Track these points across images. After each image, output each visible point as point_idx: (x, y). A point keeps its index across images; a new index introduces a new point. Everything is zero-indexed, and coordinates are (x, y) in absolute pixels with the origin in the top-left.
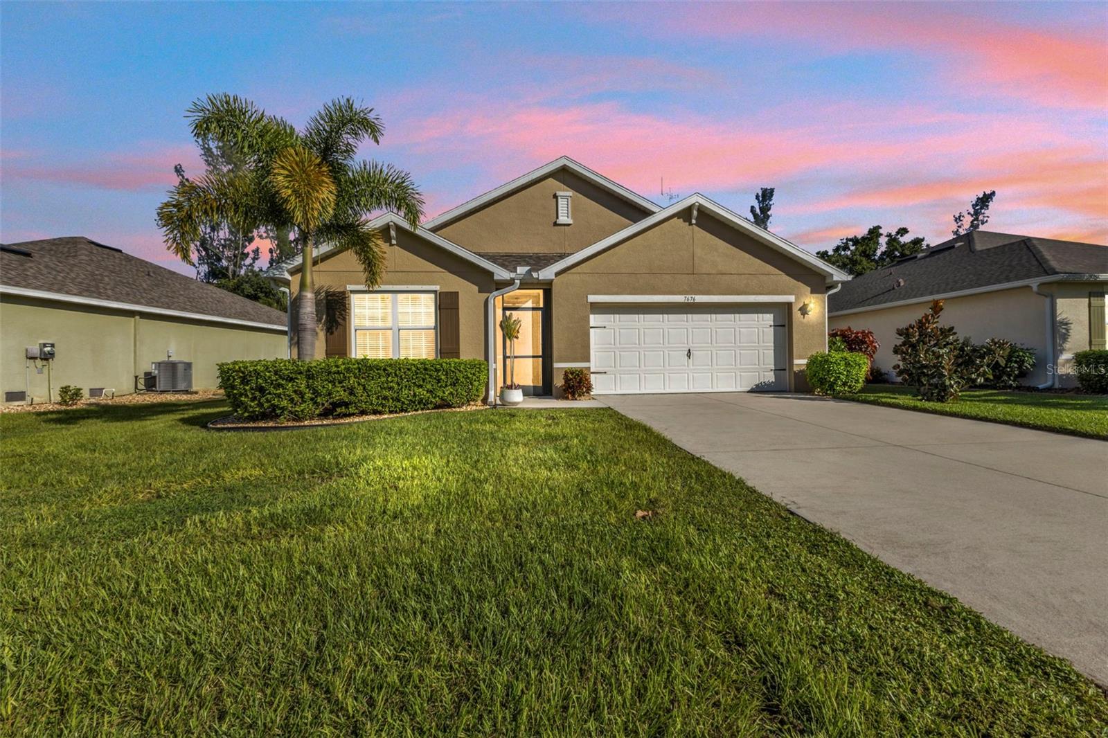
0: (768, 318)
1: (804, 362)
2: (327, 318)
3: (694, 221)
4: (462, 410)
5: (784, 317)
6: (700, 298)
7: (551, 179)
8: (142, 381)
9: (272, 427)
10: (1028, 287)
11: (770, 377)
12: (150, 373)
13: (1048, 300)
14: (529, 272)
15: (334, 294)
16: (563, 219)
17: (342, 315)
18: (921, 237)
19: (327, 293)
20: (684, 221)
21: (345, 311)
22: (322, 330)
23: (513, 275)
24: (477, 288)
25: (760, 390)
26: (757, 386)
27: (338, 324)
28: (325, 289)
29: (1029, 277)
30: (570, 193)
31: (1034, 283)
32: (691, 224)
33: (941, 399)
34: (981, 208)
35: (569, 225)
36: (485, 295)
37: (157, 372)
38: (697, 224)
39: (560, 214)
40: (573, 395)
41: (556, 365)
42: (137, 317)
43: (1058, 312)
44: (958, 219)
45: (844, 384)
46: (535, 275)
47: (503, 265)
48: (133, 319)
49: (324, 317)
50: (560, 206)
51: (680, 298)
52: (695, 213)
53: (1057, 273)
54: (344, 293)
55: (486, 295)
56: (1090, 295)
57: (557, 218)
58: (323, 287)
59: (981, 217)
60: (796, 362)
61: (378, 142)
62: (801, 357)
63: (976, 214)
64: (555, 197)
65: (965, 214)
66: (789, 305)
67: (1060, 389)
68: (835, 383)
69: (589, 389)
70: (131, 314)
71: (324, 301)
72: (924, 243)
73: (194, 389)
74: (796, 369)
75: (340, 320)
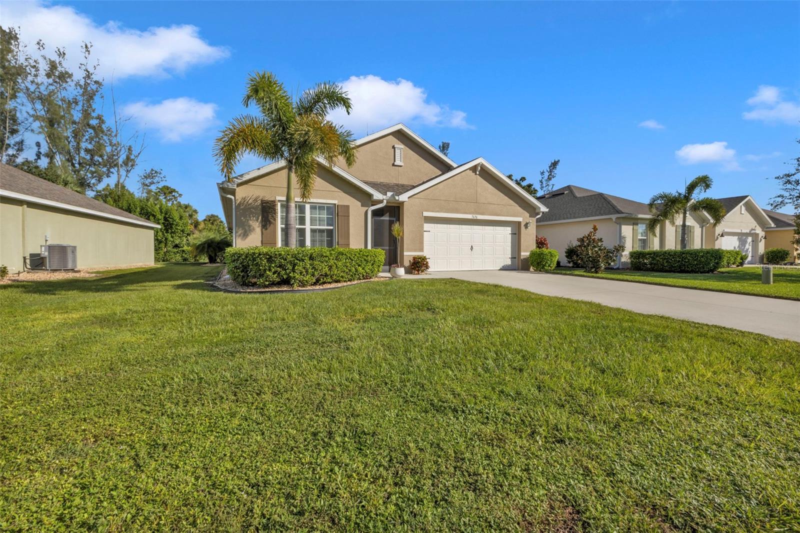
0: (508, 230)
1: (528, 254)
2: (262, 218)
3: (478, 173)
4: (353, 283)
5: (517, 229)
6: (480, 217)
7: (391, 136)
8: (28, 261)
9: (286, 291)
10: (611, 219)
11: (509, 262)
12: (39, 255)
13: (618, 226)
14: (393, 196)
15: (267, 202)
16: (398, 163)
17: (273, 216)
18: (531, 183)
19: (262, 201)
20: (473, 172)
21: (275, 214)
22: (259, 227)
23: (385, 197)
24: (360, 203)
25: (505, 268)
26: (503, 267)
27: (270, 223)
28: (260, 198)
29: (611, 214)
30: (402, 146)
31: (614, 217)
32: (476, 174)
33: (596, 272)
34: (553, 169)
35: (401, 166)
36: (365, 209)
37: (47, 254)
38: (479, 175)
39: (396, 159)
40: (418, 271)
41: (405, 253)
42: (25, 206)
43: (622, 232)
44: (542, 173)
45: (549, 266)
46: (397, 198)
47: (377, 190)
48: (21, 208)
49: (260, 218)
50: (396, 153)
51: (469, 216)
52: (479, 168)
53: (623, 213)
54: (274, 201)
55: (367, 208)
56: (633, 224)
57: (395, 161)
58: (259, 197)
59: (553, 174)
60: (522, 254)
61: (349, 113)
62: (525, 251)
63: (551, 171)
64: (394, 147)
65: (545, 171)
66: (519, 223)
67: (623, 269)
68: (545, 265)
69: (427, 267)
70: (20, 202)
71: (260, 207)
72: (533, 187)
73: (78, 268)
74: (522, 258)
75: (272, 220)
